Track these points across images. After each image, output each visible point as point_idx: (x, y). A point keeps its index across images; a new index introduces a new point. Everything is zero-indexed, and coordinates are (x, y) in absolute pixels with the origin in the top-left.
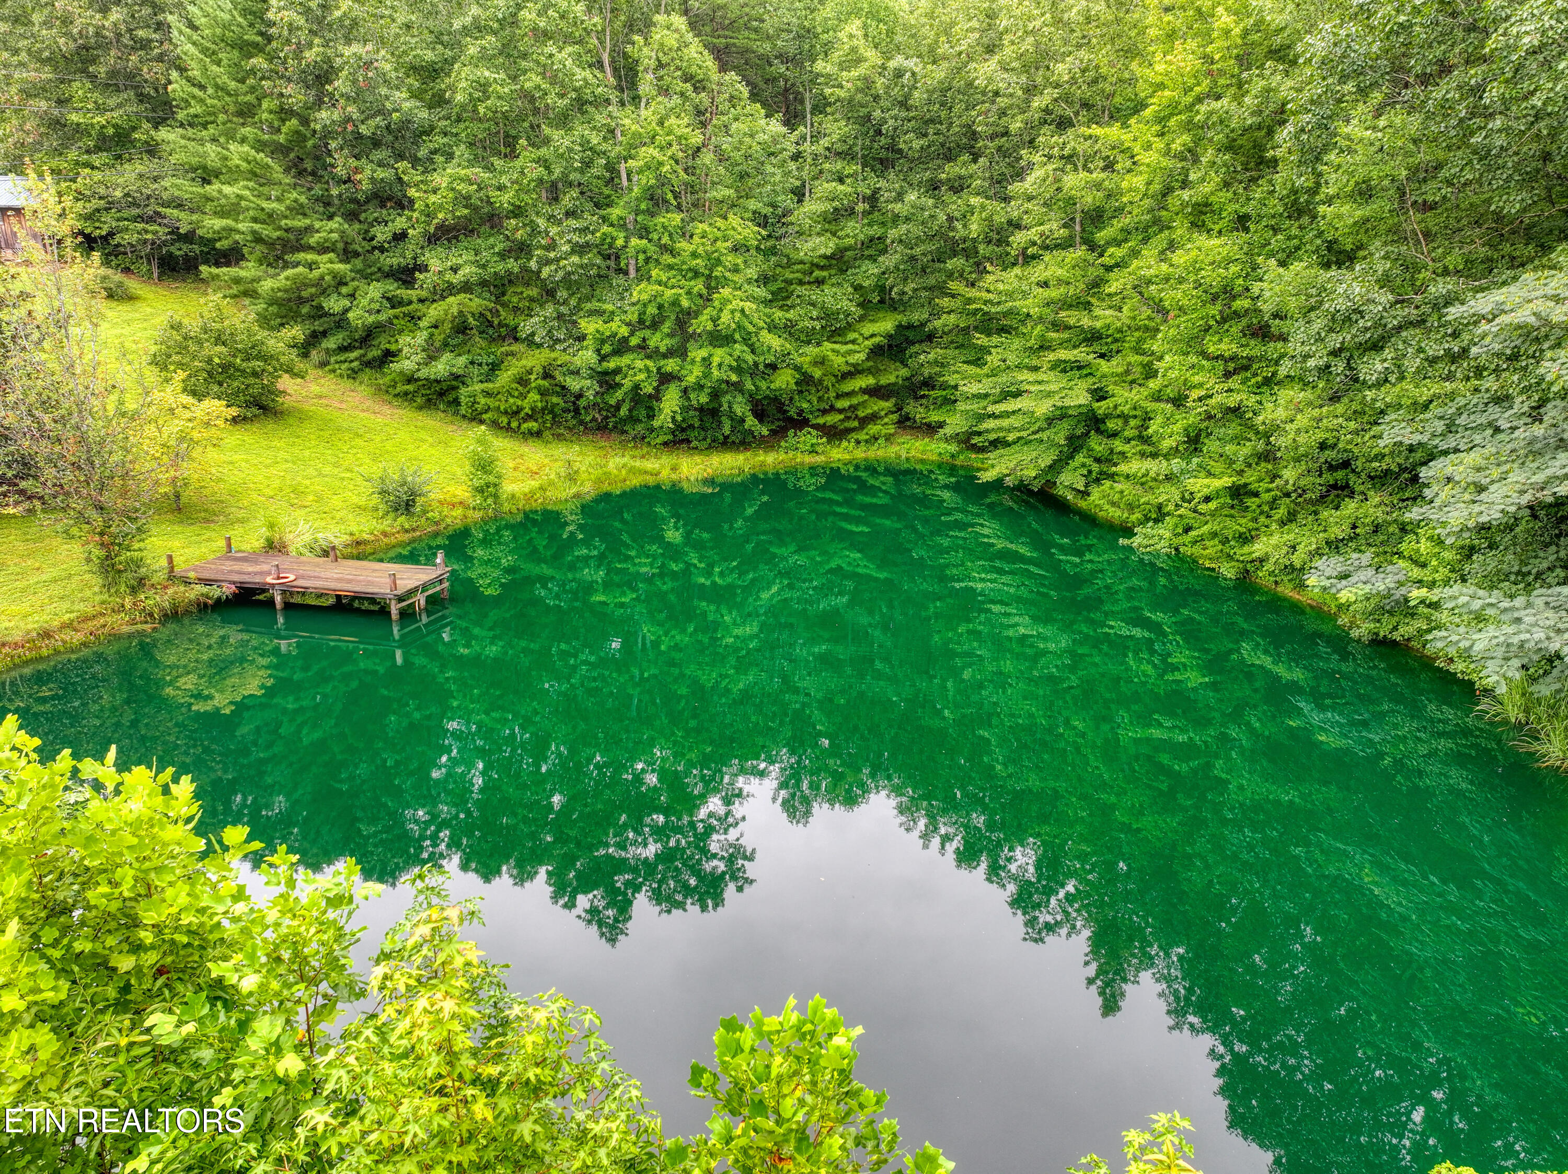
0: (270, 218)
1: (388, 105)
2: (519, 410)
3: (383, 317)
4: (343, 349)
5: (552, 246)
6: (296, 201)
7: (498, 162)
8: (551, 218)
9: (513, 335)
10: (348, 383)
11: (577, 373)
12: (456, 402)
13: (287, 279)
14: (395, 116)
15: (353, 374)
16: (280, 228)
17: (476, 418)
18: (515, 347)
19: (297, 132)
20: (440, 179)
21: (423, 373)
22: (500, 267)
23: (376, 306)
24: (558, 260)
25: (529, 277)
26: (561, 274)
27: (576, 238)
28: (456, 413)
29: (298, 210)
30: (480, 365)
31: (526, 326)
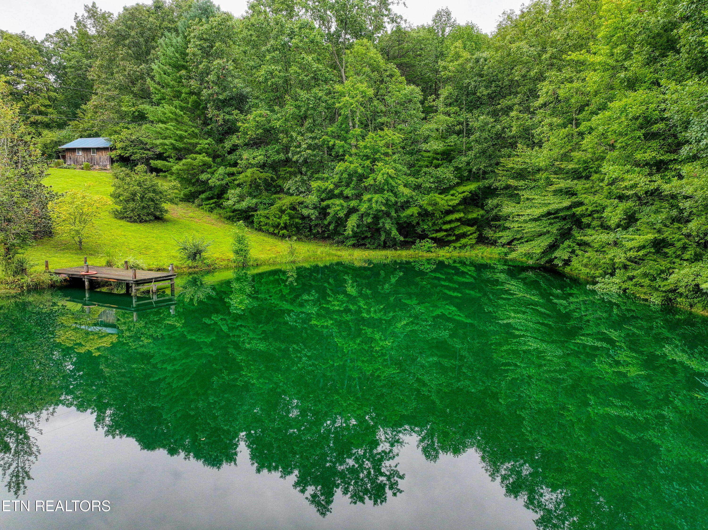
0: (181, 138)
1: (232, 86)
2: (279, 224)
3: (224, 182)
4: (208, 199)
5: (299, 146)
6: (193, 132)
7: (276, 108)
8: (299, 133)
9: (281, 191)
10: (207, 214)
11: (307, 207)
12: (253, 222)
13: (184, 165)
14: (234, 90)
15: (211, 210)
16: (185, 144)
17: (260, 230)
18: (281, 195)
19: (196, 101)
20: (250, 117)
21: (237, 207)
22: (276, 157)
23: (221, 177)
24: (300, 152)
25: (287, 161)
26: (302, 158)
27: (310, 141)
28: (253, 227)
29: (194, 135)
30: (265, 204)
31: (286, 186)
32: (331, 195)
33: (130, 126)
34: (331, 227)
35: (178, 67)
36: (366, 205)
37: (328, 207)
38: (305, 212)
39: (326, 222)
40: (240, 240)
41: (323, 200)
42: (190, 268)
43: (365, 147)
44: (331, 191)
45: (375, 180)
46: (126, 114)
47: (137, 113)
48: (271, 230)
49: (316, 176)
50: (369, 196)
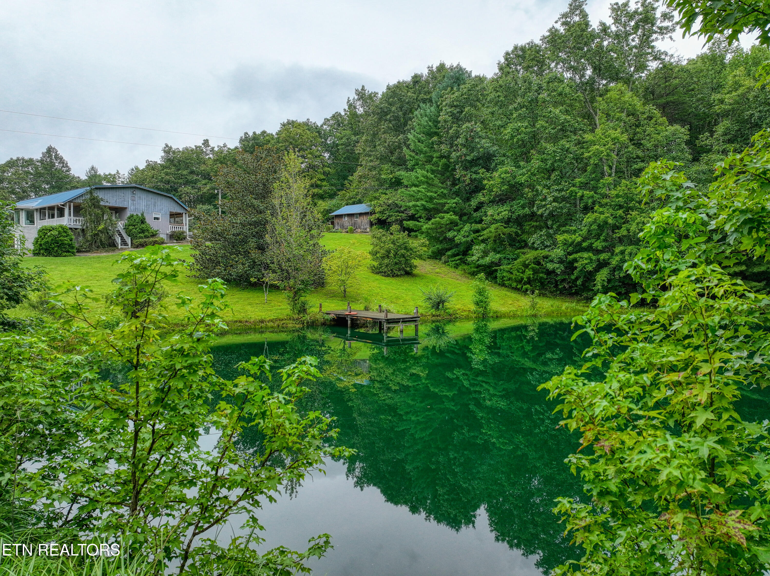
0: (431, 199)
1: (479, 146)
2: (522, 279)
3: (469, 239)
4: (454, 255)
5: (545, 199)
6: (442, 192)
7: (522, 163)
8: (545, 186)
9: (526, 245)
10: (453, 270)
11: (552, 261)
12: (496, 277)
13: (433, 224)
14: (481, 150)
15: (457, 266)
16: (434, 204)
17: (503, 285)
18: (525, 250)
19: (446, 164)
20: (496, 174)
21: (481, 262)
22: (521, 212)
23: (467, 234)
24: (545, 205)
25: (533, 215)
26: (547, 212)
27: (556, 194)
28: (496, 282)
29: (443, 196)
30: (509, 259)
31: (531, 240)
32: (578, 248)
33: (388, 192)
34: (579, 282)
35: (430, 135)
36: (617, 258)
37: (575, 260)
38: (550, 266)
39: (573, 277)
40: (481, 292)
41: (569, 254)
42: (434, 316)
43: (617, 196)
44: (579, 244)
45: (628, 230)
46: (385, 180)
47: (394, 180)
48: (514, 285)
49: (563, 229)
50: (622, 248)
